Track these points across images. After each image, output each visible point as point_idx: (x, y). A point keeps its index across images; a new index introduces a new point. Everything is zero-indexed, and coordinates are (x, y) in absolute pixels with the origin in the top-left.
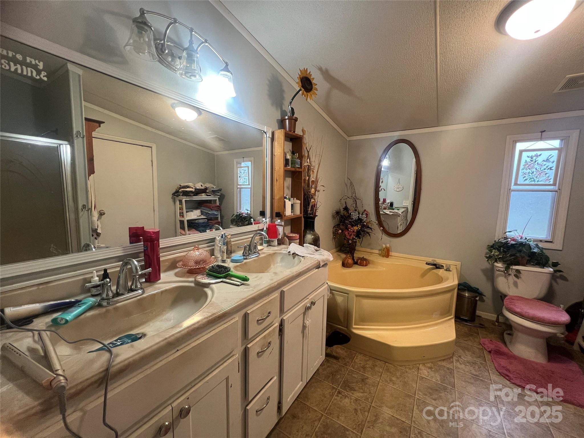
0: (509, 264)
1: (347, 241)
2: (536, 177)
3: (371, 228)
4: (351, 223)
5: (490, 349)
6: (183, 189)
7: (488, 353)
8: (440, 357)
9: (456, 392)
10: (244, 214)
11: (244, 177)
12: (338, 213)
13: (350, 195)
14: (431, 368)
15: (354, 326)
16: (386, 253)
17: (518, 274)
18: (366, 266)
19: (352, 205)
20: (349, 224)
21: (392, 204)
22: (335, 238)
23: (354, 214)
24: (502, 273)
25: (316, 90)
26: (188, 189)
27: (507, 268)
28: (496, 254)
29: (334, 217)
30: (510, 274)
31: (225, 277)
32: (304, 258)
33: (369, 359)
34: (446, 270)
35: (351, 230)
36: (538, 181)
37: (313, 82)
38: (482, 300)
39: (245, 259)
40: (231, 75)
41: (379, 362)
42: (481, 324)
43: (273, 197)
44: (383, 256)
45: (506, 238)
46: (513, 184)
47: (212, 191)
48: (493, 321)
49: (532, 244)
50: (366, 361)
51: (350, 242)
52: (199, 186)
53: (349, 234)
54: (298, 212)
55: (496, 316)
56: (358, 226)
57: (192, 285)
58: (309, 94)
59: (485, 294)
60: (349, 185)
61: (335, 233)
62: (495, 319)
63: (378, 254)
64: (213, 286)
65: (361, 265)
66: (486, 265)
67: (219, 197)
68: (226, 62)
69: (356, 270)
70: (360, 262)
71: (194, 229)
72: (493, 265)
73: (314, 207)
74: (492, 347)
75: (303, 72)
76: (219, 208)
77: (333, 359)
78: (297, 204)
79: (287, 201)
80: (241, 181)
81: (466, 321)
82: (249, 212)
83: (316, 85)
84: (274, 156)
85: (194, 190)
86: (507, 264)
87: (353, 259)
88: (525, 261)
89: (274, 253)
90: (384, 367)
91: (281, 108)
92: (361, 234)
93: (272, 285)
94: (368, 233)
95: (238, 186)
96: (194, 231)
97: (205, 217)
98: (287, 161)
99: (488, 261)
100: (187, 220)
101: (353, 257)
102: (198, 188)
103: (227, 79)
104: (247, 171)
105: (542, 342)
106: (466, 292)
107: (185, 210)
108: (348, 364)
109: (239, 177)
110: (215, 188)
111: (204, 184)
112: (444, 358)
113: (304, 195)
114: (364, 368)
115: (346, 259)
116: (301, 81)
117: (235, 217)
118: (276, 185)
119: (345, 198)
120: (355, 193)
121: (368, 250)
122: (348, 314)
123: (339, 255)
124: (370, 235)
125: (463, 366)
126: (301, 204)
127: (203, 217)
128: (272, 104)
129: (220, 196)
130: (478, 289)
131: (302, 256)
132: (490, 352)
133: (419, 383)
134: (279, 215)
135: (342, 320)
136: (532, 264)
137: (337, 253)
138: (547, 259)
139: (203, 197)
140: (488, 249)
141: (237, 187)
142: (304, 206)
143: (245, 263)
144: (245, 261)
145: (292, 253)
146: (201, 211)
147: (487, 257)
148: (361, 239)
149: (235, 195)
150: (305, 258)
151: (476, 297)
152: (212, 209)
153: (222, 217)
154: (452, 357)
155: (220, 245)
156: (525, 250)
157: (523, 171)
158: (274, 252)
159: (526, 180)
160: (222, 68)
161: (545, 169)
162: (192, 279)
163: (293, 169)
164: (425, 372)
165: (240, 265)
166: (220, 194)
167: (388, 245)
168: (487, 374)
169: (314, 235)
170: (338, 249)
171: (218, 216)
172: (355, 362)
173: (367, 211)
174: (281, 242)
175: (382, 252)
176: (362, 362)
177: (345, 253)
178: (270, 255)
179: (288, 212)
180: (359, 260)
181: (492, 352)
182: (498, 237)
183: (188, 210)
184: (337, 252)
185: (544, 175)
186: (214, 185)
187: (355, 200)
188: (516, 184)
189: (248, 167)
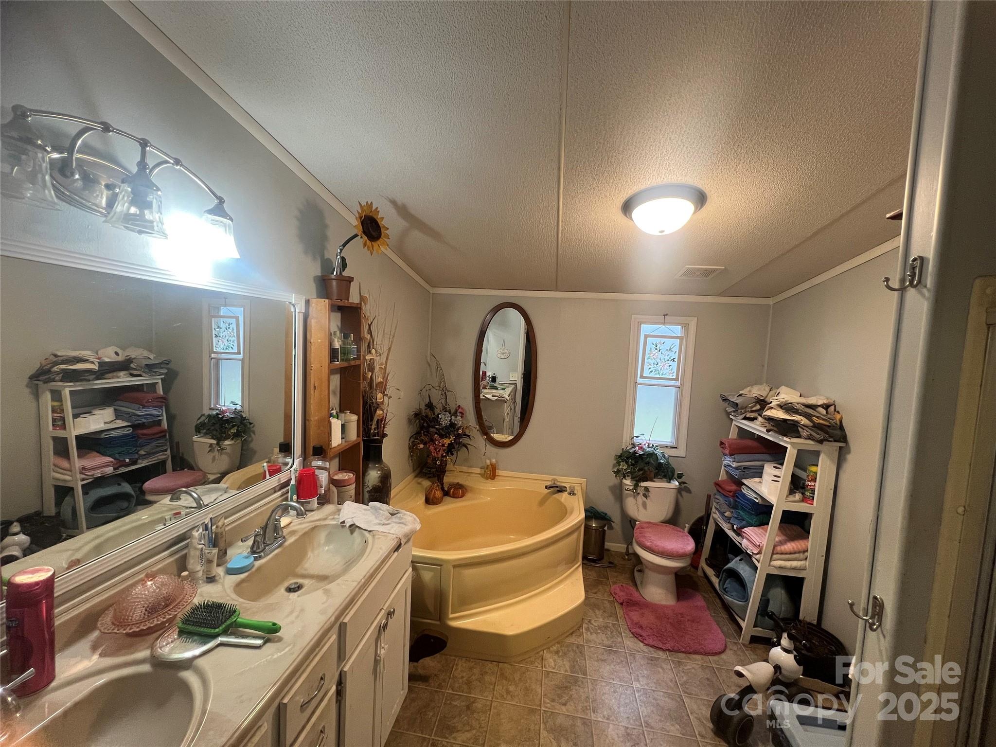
0: (638, 479)
1: (433, 460)
2: (661, 369)
3: (469, 436)
4: (439, 432)
5: (622, 601)
6: (63, 367)
7: (619, 606)
8: (568, 631)
9: (589, 681)
10: (228, 414)
11: (227, 337)
12: (417, 415)
13: (436, 384)
14: (557, 652)
15: (451, 616)
16: (491, 473)
17: (646, 493)
18: (461, 497)
19: (440, 401)
20: (436, 433)
21: (494, 379)
22: (412, 456)
23: (443, 416)
24: (632, 493)
25: (388, 237)
26: (79, 366)
27: (636, 486)
28: (624, 468)
29: (410, 421)
30: (638, 494)
31: (225, 633)
32: (371, 533)
33: (475, 664)
34: (570, 494)
35: (440, 443)
36: (662, 375)
37: (382, 223)
38: (611, 528)
39: (256, 559)
40: (230, 222)
41: (490, 665)
42: (610, 563)
43: (307, 418)
44: (487, 478)
45: (634, 445)
46: (639, 376)
47: (146, 365)
48: (622, 553)
49: (659, 452)
50: (471, 669)
51: (438, 463)
52: (109, 355)
53: (435, 449)
54: (353, 435)
55: (626, 546)
56: (450, 438)
57: (146, 668)
58: (375, 244)
59: (613, 520)
60: (434, 365)
61: (412, 448)
62: (624, 551)
63: (480, 474)
64: (200, 662)
65: (455, 496)
66: (613, 480)
67: (163, 376)
68: (220, 197)
69: (449, 506)
70: (453, 492)
71: (95, 454)
72: (621, 482)
73: (382, 420)
74: (622, 596)
75: (365, 208)
76: (163, 401)
77: (418, 683)
78: (351, 423)
79: (334, 421)
80: (219, 346)
81: (594, 561)
82: (239, 408)
83: (388, 229)
84: (308, 344)
85: (95, 367)
86: (636, 481)
87: (443, 489)
88: (652, 475)
89: (313, 528)
90: (497, 673)
91: (322, 256)
92: (454, 448)
93: (325, 626)
94: (465, 446)
95: (213, 355)
96: (95, 456)
97: (125, 424)
98: (333, 354)
99: (616, 477)
100: (77, 437)
101: (442, 484)
102: (107, 360)
103: (222, 230)
104: (234, 326)
105: (670, 579)
106: (594, 520)
107: (69, 411)
108: (443, 684)
109: (214, 336)
110: (153, 358)
111: (124, 348)
112: (571, 632)
113: (365, 403)
114: (469, 683)
115: (432, 491)
116: (362, 223)
117: (207, 420)
118: (312, 397)
119: (428, 387)
120: (444, 381)
121: (465, 469)
122: (440, 597)
123: (419, 483)
124: (468, 450)
125: (594, 636)
126: (358, 421)
127: (120, 423)
128: (306, 252)
129: (166, 374)
130: (606, 514)
131: (369, 530)
132: (622, 604)
133: (545, 684)
134: (320, 451)
135: (431, 609)
136: (659, 477)
137: (416, 479)
138: (673, 471)
139: (123, 379)
140: (616, 459)
141: (210, 356)
142: (363, 424)
143: (259, 569)
144: (258, 563)
145: (350, 524)
146: (115, 410)
147: (615, 472)
148: (455, 455)
149: (205, 370)
150: (374, 536)
151: (605, 526)
152: (146, 404)
153: (171, 418)
154: (581, 626)
155: (201, 546)
156: (652, 462)
157: (648, 361)
158: (312, 525)
159: (652, 371)
160: (210, 207)
161: (668, 360)
162: (144, 654)
163: (345, 364)
164: (551, 661)
165: (248, 576)
166: (166, 371)
167: (494, 461)
168: (620, 640)
169: (382, 469)
170: (417, 471)
171: (161, 418)
172: (455, 677)
173: (462, 409)
174: (324, 501)
175: (485, 471)
176: (465, 674)
177: (429, 478)
178: (305, 534)
179: (336, 440)
180: (451, 488)
181: (624, 604)
182: (625, 445)
183: (77, 411)
184: (416, 477)
185: (668, 368)
186: (150, 351)
187: (445, 392)
188: (642, 377)
189: (237, 318)
